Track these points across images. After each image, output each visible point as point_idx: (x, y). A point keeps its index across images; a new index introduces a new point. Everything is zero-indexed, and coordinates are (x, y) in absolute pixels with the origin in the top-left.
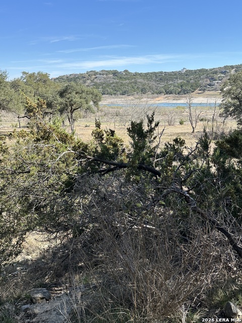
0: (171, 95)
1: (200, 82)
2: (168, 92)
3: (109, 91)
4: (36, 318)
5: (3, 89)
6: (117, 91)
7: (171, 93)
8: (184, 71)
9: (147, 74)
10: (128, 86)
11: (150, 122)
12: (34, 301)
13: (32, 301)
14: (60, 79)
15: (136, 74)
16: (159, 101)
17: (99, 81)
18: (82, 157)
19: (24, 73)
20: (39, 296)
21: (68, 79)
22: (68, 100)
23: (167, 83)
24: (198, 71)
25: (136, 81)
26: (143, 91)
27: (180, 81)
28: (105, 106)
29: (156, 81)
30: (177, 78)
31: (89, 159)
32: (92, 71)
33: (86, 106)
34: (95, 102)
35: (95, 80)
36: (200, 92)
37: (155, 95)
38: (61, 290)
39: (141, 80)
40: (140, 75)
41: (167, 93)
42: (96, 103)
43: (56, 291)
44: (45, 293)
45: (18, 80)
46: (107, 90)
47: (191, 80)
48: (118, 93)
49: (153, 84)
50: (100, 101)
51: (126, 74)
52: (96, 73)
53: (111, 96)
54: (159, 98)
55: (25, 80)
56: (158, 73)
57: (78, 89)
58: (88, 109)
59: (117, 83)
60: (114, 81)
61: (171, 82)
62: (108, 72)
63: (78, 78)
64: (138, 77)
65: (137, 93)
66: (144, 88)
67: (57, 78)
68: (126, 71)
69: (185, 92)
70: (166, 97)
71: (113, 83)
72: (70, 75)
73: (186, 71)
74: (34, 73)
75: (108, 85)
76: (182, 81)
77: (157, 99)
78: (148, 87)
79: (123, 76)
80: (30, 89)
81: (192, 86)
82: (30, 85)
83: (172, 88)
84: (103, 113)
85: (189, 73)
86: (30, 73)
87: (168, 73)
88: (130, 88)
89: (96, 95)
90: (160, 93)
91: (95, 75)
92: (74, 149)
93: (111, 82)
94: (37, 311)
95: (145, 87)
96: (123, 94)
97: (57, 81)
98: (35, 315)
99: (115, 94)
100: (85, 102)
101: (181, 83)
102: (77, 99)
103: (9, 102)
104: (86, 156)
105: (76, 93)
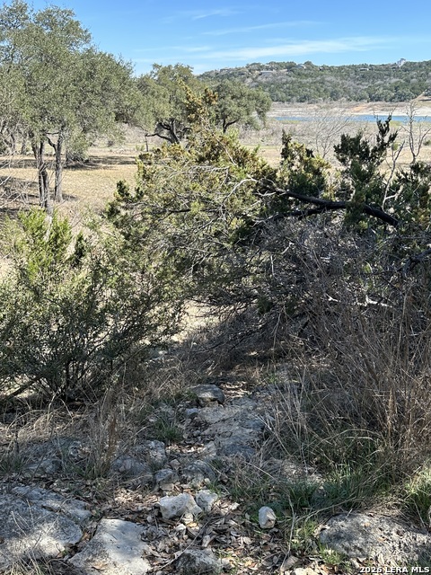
0: (378, 102)
1: (427, 81)
2: (374, 98)
3: (280, 95)
4: (209, 429)
5: (127, 89)
6: (293, 96)
7: (379, 99)
8: (402, 63)
9: (341, 68)
10: (310, 87)
11: (383, 132)
12: (202, 402)
13: (198, 403)
14: (206, 76)
15: (324, 68)
16: (358, 112)
17: (264, 80)
18: (268, 189)
19: (155, 66)
20: (208, 395)
21: (218, 76)
22: (219, 110)
23: (373, 83)
24: (424, 65)
25: (323, 79)
26: (334, 96)
27: (394, 80)
28: (272, 119)
29: (355, 79)
30: (389, 75)
31: (278, 193)
32: (254, 64)
33: (246, 118)
34: (259, 113)
35: (259, 78)
36: (426, 98)
37: (353, 102)
38: (236, 389)
39: (333, 78)
40: (330, 69)
41: (372, 100)
42: (261, 114)
43: (229, 390)
44: (216, 392)
45: (147, 78)
46: (277, 95)
47: (412, 78)
48: (294, 98)
49: (349, 84)
50: (268, 110)
51: (308, 69)
52: (261, 67)
53: (282, 104)
54: (359, 108)
55: (156, 78)
56: (359, 67)
57: (236, 90)
58: (249, 123)
59: (292, 83)
60: (289, 79)
61: (379, 82)
62: (279, 66)
63: (232, 74)
64: (327, 72)
65: (324, 99)
66: (335, 91)
67: (202, 76)
68: (308, 63)
69: (402, 98)
70: (370, 106)
71: (287, 83)
72: (222, 70)
73: (405, 64)
74: (170, 66)
75: (279, 87)
76: (398, 80)
77: (355, 109)
78: (342, 90)
79: (303, 72)
80: (163, 90)
81: (413, 88)
82: (163, 85)
83: (381, 91)
84: (270, 131)
85: (409, 67)
86: (163, 66)
87: (376, 66)
88: (312, 91)
89: (263, 102)
90: (361, 99)
91: (259, 70)
92: (257, 175)
93: (284, 80)
94: (208, 418)
95: (338, 89)
96: (301, 101)
97: (201, 79)
98: (207, 425)
99: (289, 101)
100: (245, 113)
101: (396, 83)
102: (233, 107)
103: (135, 110)
104: (274, 188)
105: (233, 98)
